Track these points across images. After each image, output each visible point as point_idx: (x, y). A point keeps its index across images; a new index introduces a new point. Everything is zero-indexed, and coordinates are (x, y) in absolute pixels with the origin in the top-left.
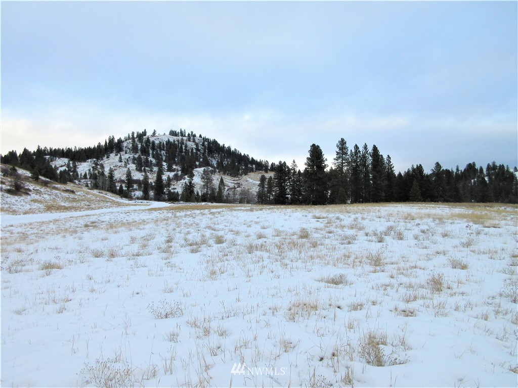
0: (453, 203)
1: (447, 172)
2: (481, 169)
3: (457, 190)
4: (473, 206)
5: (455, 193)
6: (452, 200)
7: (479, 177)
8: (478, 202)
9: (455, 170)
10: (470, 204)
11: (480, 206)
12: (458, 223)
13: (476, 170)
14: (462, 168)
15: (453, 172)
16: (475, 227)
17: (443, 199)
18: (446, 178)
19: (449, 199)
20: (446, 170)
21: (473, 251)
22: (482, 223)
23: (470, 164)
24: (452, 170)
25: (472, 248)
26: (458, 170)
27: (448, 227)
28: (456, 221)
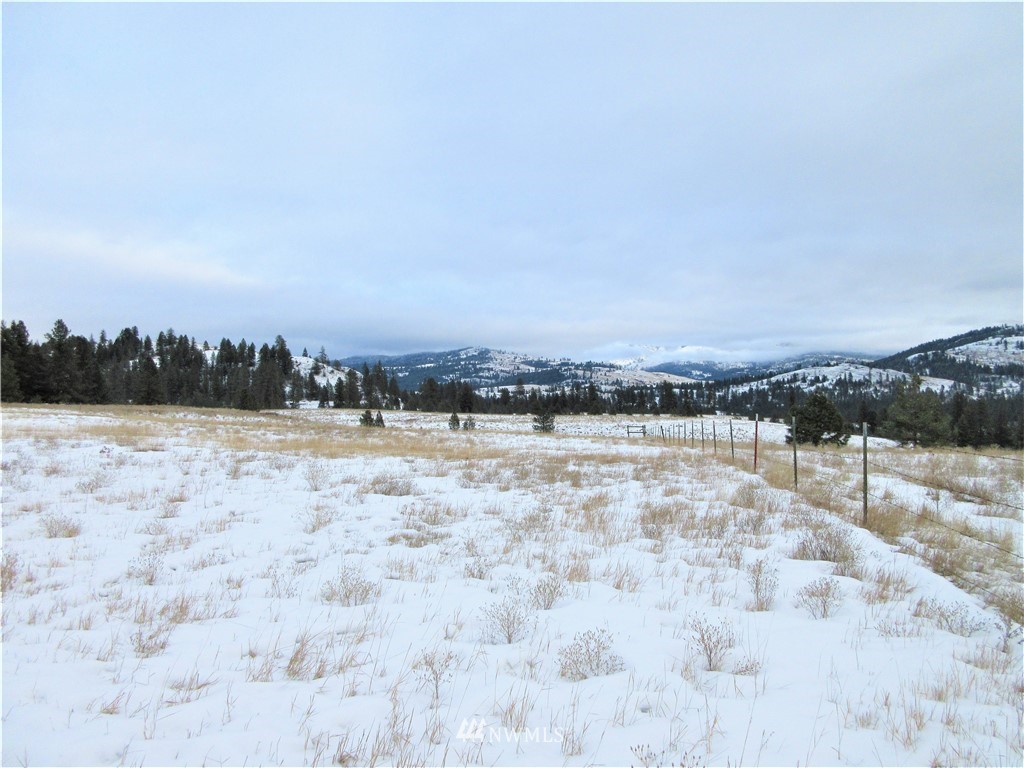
0: (89, 406)
1: (81, 341)
2: (148, 341)
3: (98, 379)
4: (129, 411)
5: (95, 385)
6: (88, 399)
7: (143, 355)
8: (139, 403)
9: (97, 340)
10: (124, 407)
11: (141, 412)
12: (86, 446)
13: (137, 342)
14: (113, 336)
15: (93, 342)
16: (117, 450)
17: (70, 397)
18: (77, 353)
19: (81, 397)
20: (78, 338)
21: (101, 499)
22: (134, 444)
23: (127, 330)
24: (92, 340)
25: (101, 492)
26: (103, 339)
27: (65, 455)
28: (84, 442)
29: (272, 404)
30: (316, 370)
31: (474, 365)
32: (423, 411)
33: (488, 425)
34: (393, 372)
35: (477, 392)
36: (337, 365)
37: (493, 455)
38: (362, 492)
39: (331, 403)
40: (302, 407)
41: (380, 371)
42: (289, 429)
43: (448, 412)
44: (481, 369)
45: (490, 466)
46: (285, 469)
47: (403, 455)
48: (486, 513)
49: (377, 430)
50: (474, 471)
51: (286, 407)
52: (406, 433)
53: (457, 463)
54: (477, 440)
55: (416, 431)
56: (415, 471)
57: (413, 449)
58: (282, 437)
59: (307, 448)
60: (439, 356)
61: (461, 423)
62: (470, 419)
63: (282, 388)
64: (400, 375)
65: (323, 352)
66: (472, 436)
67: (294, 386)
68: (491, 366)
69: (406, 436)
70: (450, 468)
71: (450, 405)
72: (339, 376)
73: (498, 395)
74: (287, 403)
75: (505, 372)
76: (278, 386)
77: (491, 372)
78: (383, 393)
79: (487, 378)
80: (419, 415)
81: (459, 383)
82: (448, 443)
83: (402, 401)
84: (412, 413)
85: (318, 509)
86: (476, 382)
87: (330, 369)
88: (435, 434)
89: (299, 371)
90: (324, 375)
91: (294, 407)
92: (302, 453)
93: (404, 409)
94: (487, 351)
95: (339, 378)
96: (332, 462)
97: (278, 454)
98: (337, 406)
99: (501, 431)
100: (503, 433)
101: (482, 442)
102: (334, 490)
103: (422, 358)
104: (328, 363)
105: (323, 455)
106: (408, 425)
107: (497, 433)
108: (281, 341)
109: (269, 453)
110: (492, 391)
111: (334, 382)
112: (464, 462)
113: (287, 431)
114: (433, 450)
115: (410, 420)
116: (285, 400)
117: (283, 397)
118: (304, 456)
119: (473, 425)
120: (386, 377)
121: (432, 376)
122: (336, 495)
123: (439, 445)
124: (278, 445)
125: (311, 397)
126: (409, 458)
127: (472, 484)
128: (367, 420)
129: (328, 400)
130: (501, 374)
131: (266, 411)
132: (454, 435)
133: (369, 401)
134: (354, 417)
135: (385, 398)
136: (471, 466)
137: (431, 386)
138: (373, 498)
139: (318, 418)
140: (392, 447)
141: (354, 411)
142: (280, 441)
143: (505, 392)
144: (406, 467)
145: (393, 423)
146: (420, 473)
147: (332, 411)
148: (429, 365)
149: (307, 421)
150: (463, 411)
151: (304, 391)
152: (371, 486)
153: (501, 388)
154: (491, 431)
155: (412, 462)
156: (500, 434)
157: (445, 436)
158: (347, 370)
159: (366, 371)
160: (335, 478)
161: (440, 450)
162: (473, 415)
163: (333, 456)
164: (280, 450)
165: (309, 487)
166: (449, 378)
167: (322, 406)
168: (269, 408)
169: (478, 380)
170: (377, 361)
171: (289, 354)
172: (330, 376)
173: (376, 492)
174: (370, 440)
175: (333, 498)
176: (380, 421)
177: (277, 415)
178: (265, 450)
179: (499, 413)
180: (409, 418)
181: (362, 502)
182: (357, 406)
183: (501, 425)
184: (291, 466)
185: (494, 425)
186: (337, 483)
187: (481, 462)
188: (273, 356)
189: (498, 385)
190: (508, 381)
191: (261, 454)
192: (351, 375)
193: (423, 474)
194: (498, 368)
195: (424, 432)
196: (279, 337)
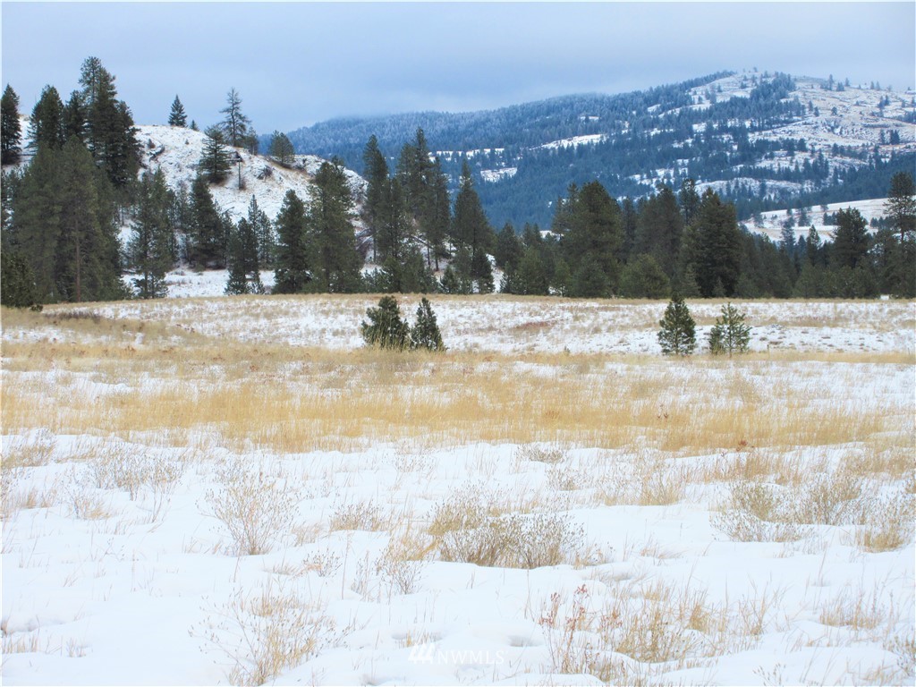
29: (79, 283)
30: (215, 169)
31: (739, 133)
32: (571, 294)
33: (794, 337)
34: (466, 168)
35: (750, 226)
36: (281, 150)
37: (828, 433)
38: (405, 557)
39: (268, 278)
40: (173, 292)
41: (424, 165)
42: (139, 363)
43: (654, 295)
44: (765, 148)
45: (821, 468)
46: (145, 488)
47: (521, 437)
48: (828, 621)
49: (426, 362)
50: (770, 484)
51: (121, 295)
52: (522, 367)
53: (710, 460)
54: (764, 383)
55: (552, 360)
56: (569, 486)
57: (551, 416)
58: (121, 387)
59: (208, 419)
60: (619, 107)
61: (702, 333)
62: (732, 319)
63: (110, 232)
64: (490, 176)
65: (233, 109)
66: (745, 373)
67: (148, 223)
68: (798, 131)
69: (524, 377)
70: (686, 478)
71: (659, 271)
72: (288, 185)
73: (827, 234)
74: (127, 279)
75: (849, 152)
76: (97, 228)
77: (800, 157)
78: (435, 240)
79: (786, 175)
80: (557, 309)
81: (690, 197)
82: (667, 398)
83: (500, 264)
84: (534, 303)
85: (266, 609)
86: (745, 193)
87: (259, 163)
88: (620, 368)
89: (160, 175)
90: (242, 186)
91: (149, 291)
92: (195, 435)
93: (507, 290)
94: (785, 84)
95: (291, 195)
96: (294, 463)
97: (115, 441)
98: (287, 286)
99: (839, 355)
100: (852, 360)
101: (783, 391)
102: (310, 550)
103: (561, 116)
104: (252, 144)
105: (262, 441)
106: (521, 345)
107: (831, 361)
108: (98, 78)
109: (89, 440)
110: (804, 221)
111: (272, 208)
112: (732, 456)
113: (136, 369)
114: (621, 419)
115: (527, 326)
116: (119, 271)
117: (115, 263)
118: (202, 446)
119: (741, 337)
120: (441, 187)
121: (597, 175)
122: (319, 567)
123: (638, 405)
124: (116, 413)
125: (202, 259)
126: (545, 447)
127: (770, 528)
128: (385, 328)
129: (255, 267)
130: (834, 163)
131: (62, 308)
132: (678, 370)
133: (392, 268)
134: (343, 321)
135: (441, 254)
136: (752, 470)
137: (594, 208)
138: (438, 575)
139: (227, 325)
140: (480, 414)
141: (344, 301)
142: (120, 401)
143: (850, 223)
144: (538, 474)
145: (471, 339)
146: (586, 493)
147: (271, 303)
148: (585, 140)
149: (192, 336)
150: (707, 292)
151: (180, 238)
152: (429, 539)
153: (834, 208)
154: (806, 356)
155: (555, 457)
156: (842, 367)
157: (653, 373)
158: (314, 165)
159: (375, 165)
160: (315, 511)
161: (644, 420)
162: (740, 306)
163: (292, 443)
164: (125, 427)
165: (229, 541)
166: (653, 181)
167: (237, 287)
168: (71, 297)
169: (753, 184)
170: (412, 134)
171: (127, 120)
172: (258, 187)
173: (447, 556)
174: (407, 393)
175: (313, 574)
176: (429, 331)
177: (96, 319)
178: (75, 427)
179: (830, 294)
180: (523, 320)
181: (406, 588)
182: (349, 285)
183: (838, 336)
184: (164, 477)
185: (813, 336)
186: (318, 528)
187: (788, 456)
188: (75, 128)
189: (823, 198)
190: (858, 184)
191: (64, 443)
192: (328, 181)
193: (598, 498)
194: (823, 140)
195: (584, 363)
196: (93, 63)
